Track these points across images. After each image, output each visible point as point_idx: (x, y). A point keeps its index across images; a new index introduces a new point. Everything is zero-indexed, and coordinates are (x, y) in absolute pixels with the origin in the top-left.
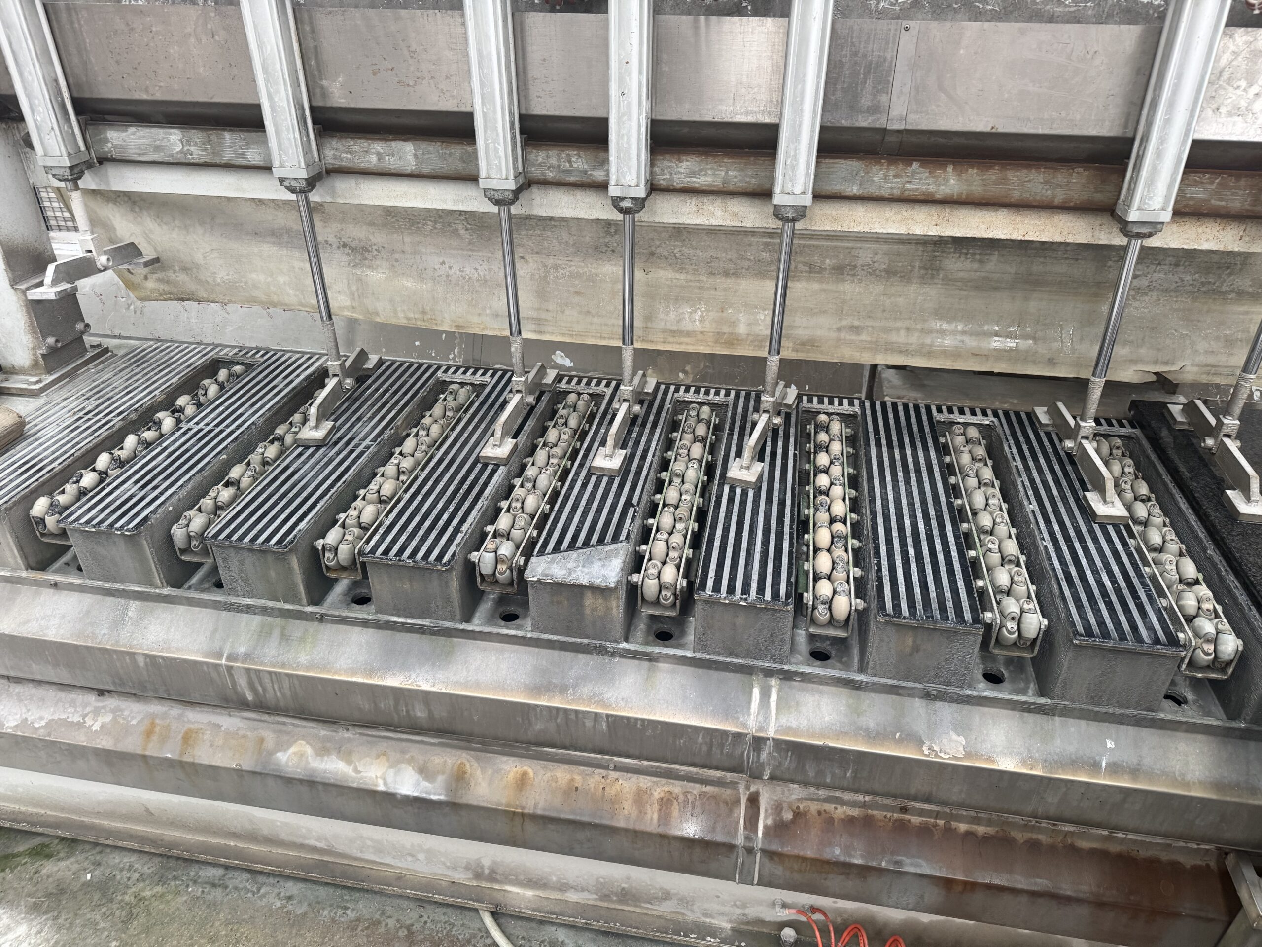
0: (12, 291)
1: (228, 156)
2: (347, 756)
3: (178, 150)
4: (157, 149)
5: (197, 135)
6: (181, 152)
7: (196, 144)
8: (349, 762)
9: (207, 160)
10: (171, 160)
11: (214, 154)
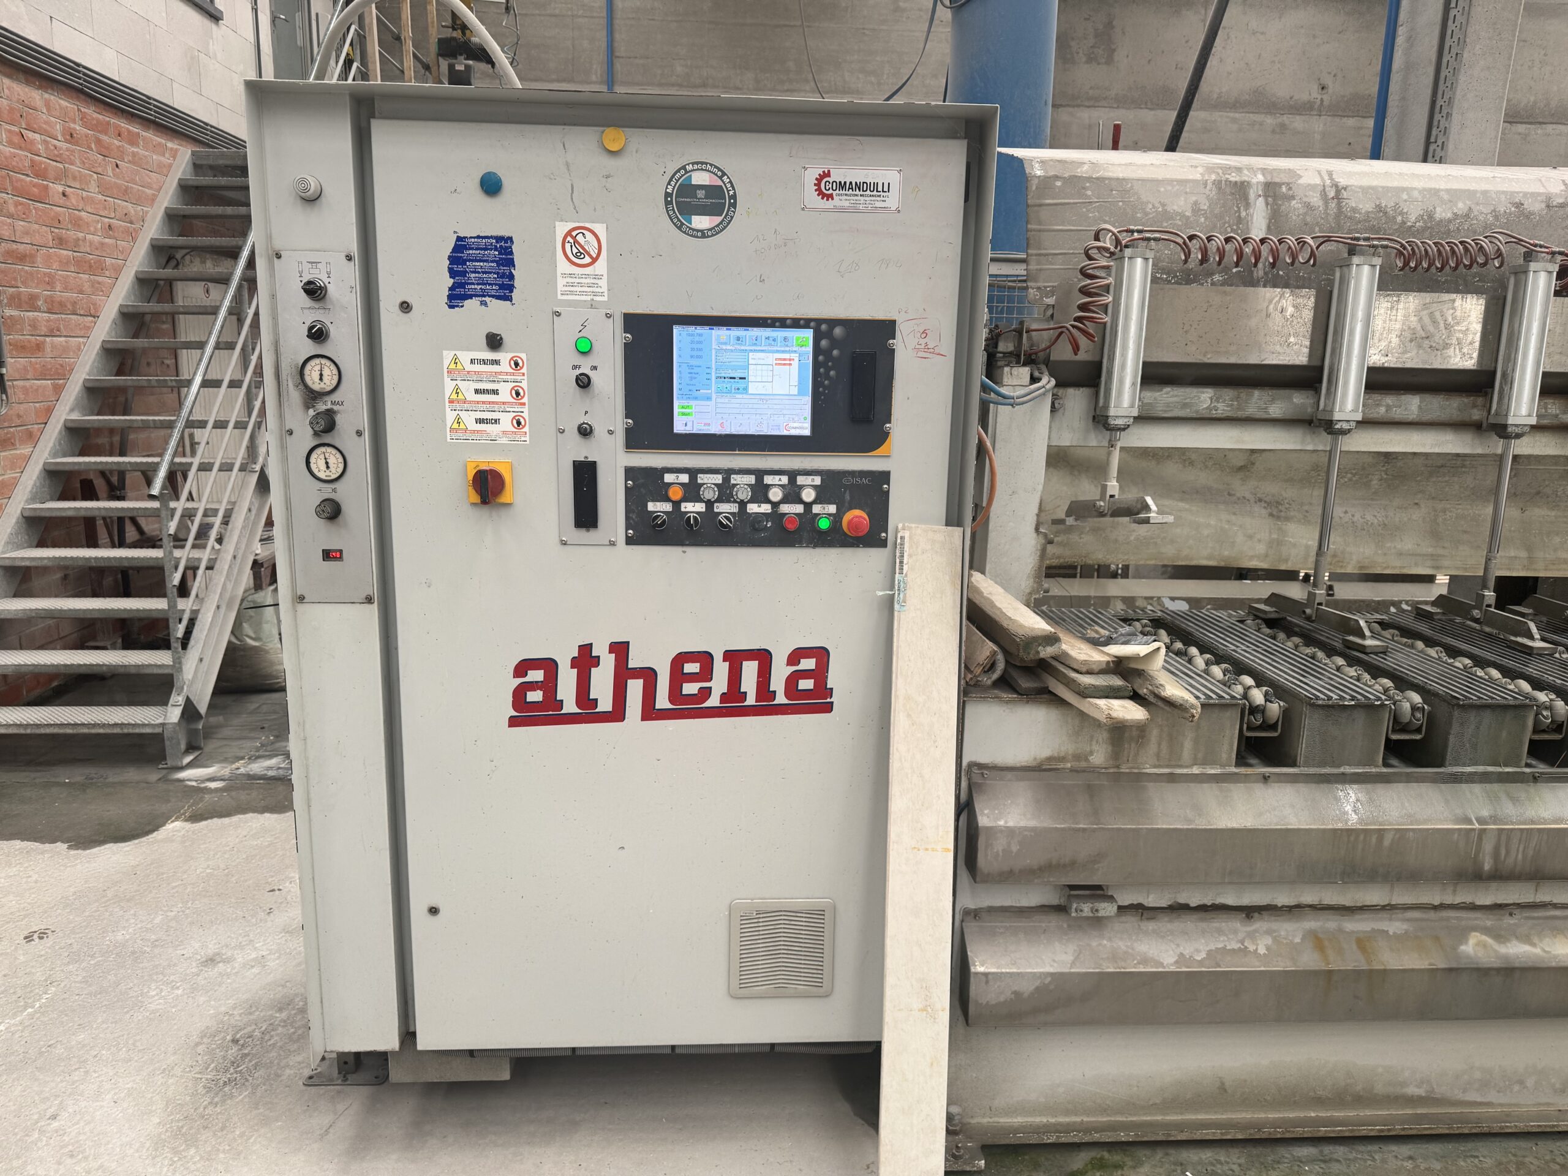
0: (1035, 535)
1: (1251, 410)
2: (1527, 939)
3: (1205, 406)
4: (1185, 405)
5: (1228, 393)
6: (1207, 408)
7: (1224, 402)
8: (1534, 945)
9: (1229, 414)
10: (1194, 415)
11: (1239, 409)
